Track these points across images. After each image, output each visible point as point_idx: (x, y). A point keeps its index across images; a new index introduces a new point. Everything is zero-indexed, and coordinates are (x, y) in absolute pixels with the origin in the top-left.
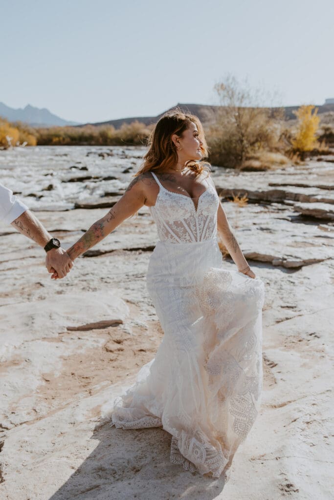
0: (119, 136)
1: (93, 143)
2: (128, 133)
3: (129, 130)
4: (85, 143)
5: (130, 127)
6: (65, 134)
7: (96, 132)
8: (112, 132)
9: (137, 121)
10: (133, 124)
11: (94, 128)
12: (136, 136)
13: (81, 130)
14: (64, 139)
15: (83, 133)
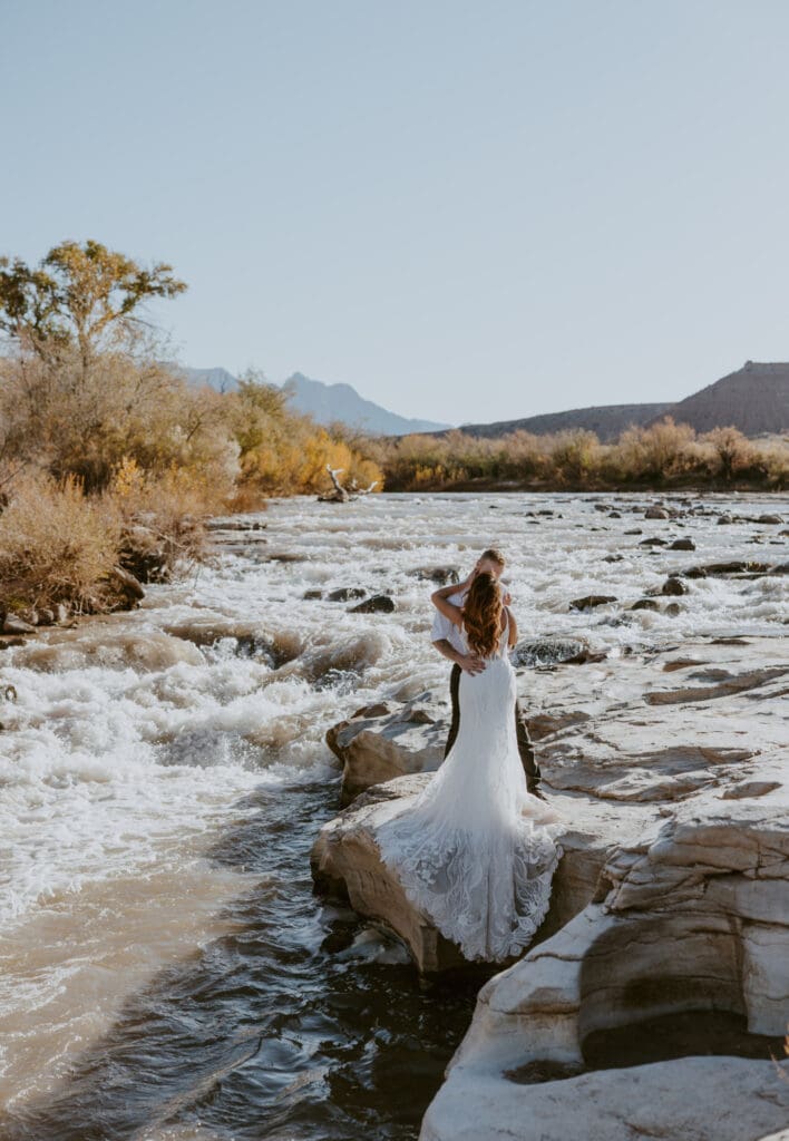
0: (615, 461)
1: (535, 482)
2: (644, 451)
3: (645, 444)
4: (511, 483)
5: (647, 436)
6: (451, 458)
7: (543, 448)
8: (594, 451)
9: (668, 419)
10: (658, 426)
11: (533, 438)
12: (670, 462)
13: (497, 446)
14: (447, 474)
15: (502, 454)
